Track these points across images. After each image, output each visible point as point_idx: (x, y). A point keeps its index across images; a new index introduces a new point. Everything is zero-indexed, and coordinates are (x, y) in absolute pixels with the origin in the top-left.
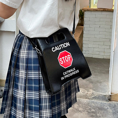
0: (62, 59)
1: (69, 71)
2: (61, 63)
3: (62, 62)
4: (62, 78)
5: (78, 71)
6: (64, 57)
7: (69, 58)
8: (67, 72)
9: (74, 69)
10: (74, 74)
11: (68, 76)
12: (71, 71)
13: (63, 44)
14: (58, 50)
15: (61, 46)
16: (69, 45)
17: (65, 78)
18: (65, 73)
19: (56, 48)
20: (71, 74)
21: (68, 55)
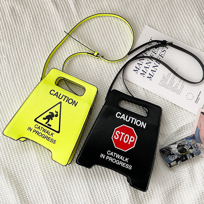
0: (119, 133)
1: (118, 156)
2: (115, 136)
3: (117, 137)
4: (102, 156)
5: (130, 167)
6: (124, 134)
7: (130, 141)
9: (126, 159)
10: (123, 166)
11: (112, 160)
12: (121, 158)
13: (136, 119)
14: (124, 120)
15: (131, 119)
16: (144, 127)
17: (106, 159)
18: (110, 153)
19: (123, 117)
20: (118, 162)
21: (131, 136)
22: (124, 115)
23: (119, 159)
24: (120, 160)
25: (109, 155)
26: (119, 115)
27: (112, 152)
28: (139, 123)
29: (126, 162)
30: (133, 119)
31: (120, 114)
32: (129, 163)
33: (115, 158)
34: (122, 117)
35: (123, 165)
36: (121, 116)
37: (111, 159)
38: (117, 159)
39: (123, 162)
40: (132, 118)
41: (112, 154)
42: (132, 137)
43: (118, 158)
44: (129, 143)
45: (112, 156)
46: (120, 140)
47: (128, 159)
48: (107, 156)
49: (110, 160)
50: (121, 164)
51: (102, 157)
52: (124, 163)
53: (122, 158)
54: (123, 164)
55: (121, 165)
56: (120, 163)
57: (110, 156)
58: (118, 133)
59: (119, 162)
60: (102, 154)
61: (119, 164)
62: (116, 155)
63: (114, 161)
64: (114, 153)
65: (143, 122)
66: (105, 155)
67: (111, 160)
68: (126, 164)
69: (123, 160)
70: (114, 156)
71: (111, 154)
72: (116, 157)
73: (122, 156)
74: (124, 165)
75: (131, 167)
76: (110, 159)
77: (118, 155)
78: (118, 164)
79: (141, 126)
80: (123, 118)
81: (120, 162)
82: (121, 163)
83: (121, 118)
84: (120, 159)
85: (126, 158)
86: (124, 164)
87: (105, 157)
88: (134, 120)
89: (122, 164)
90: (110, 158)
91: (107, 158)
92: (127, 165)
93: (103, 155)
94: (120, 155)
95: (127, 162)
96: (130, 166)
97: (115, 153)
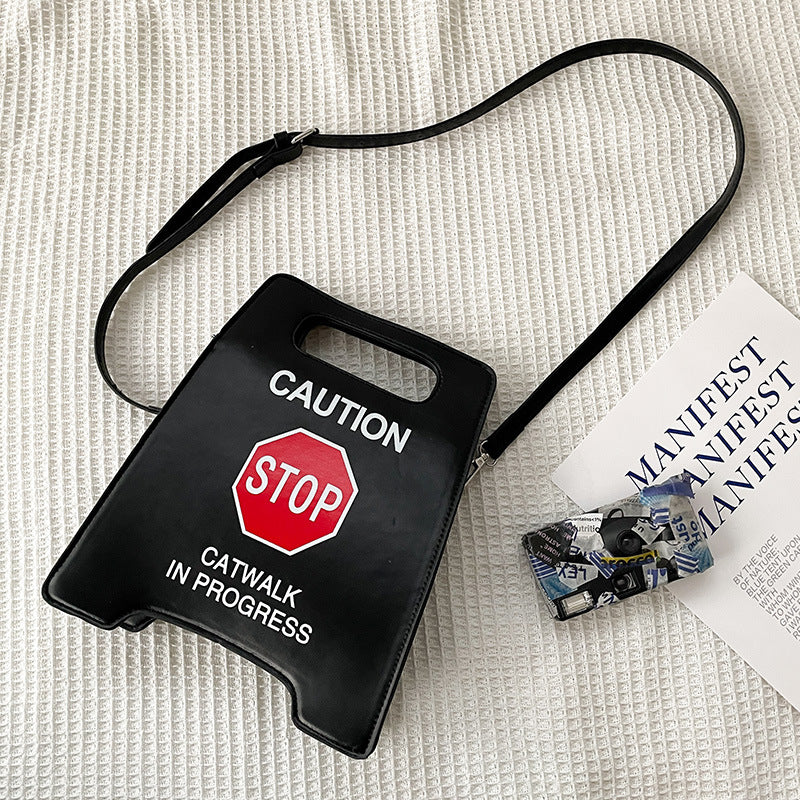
0: (272, 468)
1: (251, 576)
2: (250, 480)
3: (257, 483)
4: (178, 571)
5: (304, 634)
6: (296, 472)
7: (321, 505)
8: (231, 565)
9: (290, 594)
10: (270, 625)
11: (222, 593)
12: (263, 585)
13: (364, 410)
14: (307, 405)
15: (341, 406)
16: (399, 447)
17: (194, 588)
18: (217, 560)
19: (304, 393)
20: (250, 604)
21: (329, 485)
22: (308, 385)
23: (253, 592)
24: (261, 596)
25: (208, 571)
26: (283, 383)
27: (226, 557)
28: (374, 426)
29: (285, 607)
30: (350, 404)
31: (293, 378)
32: (302, 611)
33: (236, 582)
34: (297, 394)
35: (271, 618)
36: (293, 387)
37: (218, 590)
38: (245, 589)
39: (274, 605)
40: (344, 400)
41: (223, 564)
42: (330, 488)
43: (252, 584)
44: (313, 518)
45: (225, 572)
46: (273, 499)
47: (299, 591)
48: (201, 575)
49: (214, 594)
50: (260, 617)
51: (173, 578)
52: (276, 611)
53: (269, 588)
54: (269, 617)
55: (264, 622)
56: (258, 611)
57: (215, 574)
58: (266, 466)
59: (253, 603)
60: (174, 562)
61: (254, 618)
62: (241, 568)
63: (231, 597)
64: (235, 560)
65: (395, 425)
66: (189, 569)
67: (219, 592)
68: (284, 615)
69: (273, 596)
70: (233, 576)
71: (219, 564)
72: (244, 580)
73: (270, 578)
74: (274, 623)
75: (310, 631)
76: (211, 588)
77: (254, 570)
78: (249, 614)
79: (385, 443)
80: (301, 397)
81: (261, 604)
82: (264, 609)
83: (290, 398)
84: (259, 589)
85: (291, 587)
86: (277, 616)
87: (191, 579)
88: (354, 413)
89: (265, 615)
90: (214, 581)
91: (198, 582)
92: (292, 623)
93: (180, 565)
94: (262, 573)
95: (293, 605)
96: (306, 630)
97: (239, 562)
